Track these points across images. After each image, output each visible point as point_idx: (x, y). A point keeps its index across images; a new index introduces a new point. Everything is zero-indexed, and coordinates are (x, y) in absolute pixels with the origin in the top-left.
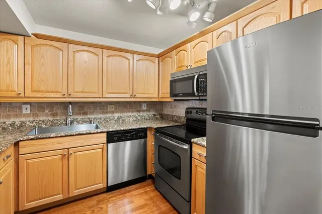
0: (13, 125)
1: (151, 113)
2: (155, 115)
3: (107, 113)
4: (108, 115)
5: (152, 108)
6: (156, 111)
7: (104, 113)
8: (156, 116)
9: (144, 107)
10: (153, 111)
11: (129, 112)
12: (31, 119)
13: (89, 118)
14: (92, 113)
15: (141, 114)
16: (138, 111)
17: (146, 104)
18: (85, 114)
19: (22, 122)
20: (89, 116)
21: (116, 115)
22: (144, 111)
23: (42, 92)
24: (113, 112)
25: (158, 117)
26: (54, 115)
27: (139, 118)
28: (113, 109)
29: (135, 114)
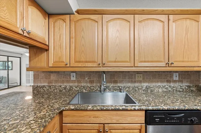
0: (65, 88)
1: (185, 85)
2: (189, 87)
3: (135, 82)
4: (136, 85)
5: (185, 78)
6: (190, 82)
7: (132, 82)
8: (191, 89)
9: (176, 77)
10: (187, 82)
11: (158, 82)
12: (76, 84)
13: (119, 87)
14: (121, 82)
15: (172, 85)
16: (168, 81)
17: (177, 74)
18: (116, 82)
19: (71, 87)
20: (119, 85)
21: (145, 85)
22: (175, 81)
23: (82, 62)
24: (140, 82)
25: (194, 89)
26: (92, 82)
27: (170, 89)
28: (141, 79)
29: (165, 84)
